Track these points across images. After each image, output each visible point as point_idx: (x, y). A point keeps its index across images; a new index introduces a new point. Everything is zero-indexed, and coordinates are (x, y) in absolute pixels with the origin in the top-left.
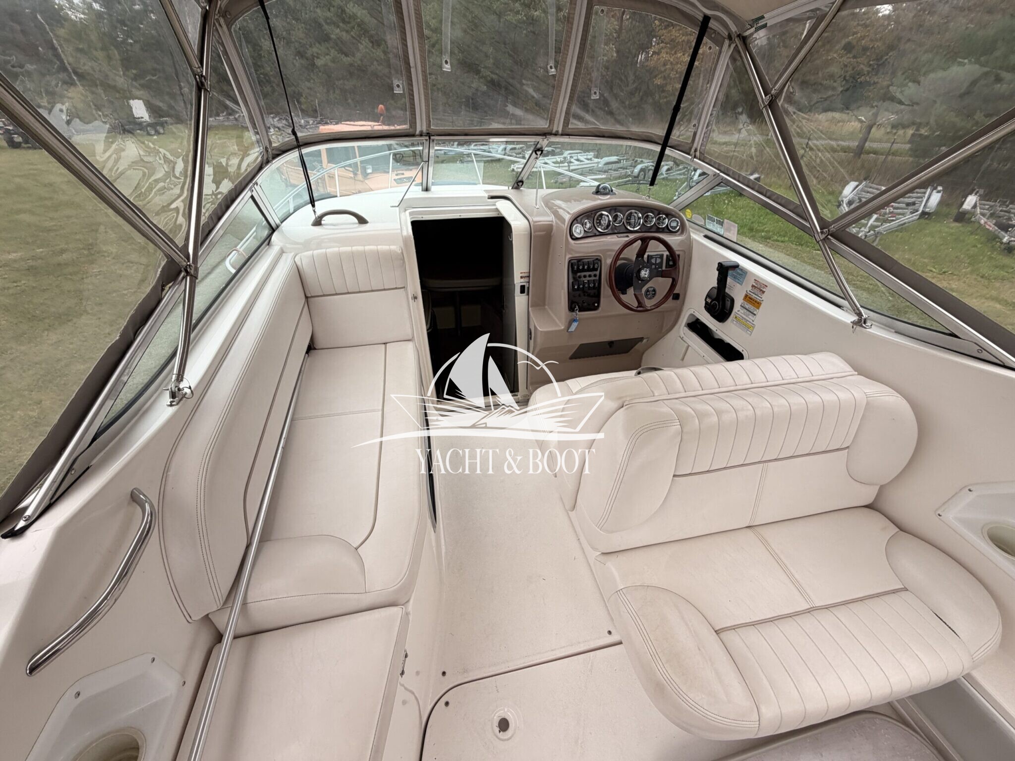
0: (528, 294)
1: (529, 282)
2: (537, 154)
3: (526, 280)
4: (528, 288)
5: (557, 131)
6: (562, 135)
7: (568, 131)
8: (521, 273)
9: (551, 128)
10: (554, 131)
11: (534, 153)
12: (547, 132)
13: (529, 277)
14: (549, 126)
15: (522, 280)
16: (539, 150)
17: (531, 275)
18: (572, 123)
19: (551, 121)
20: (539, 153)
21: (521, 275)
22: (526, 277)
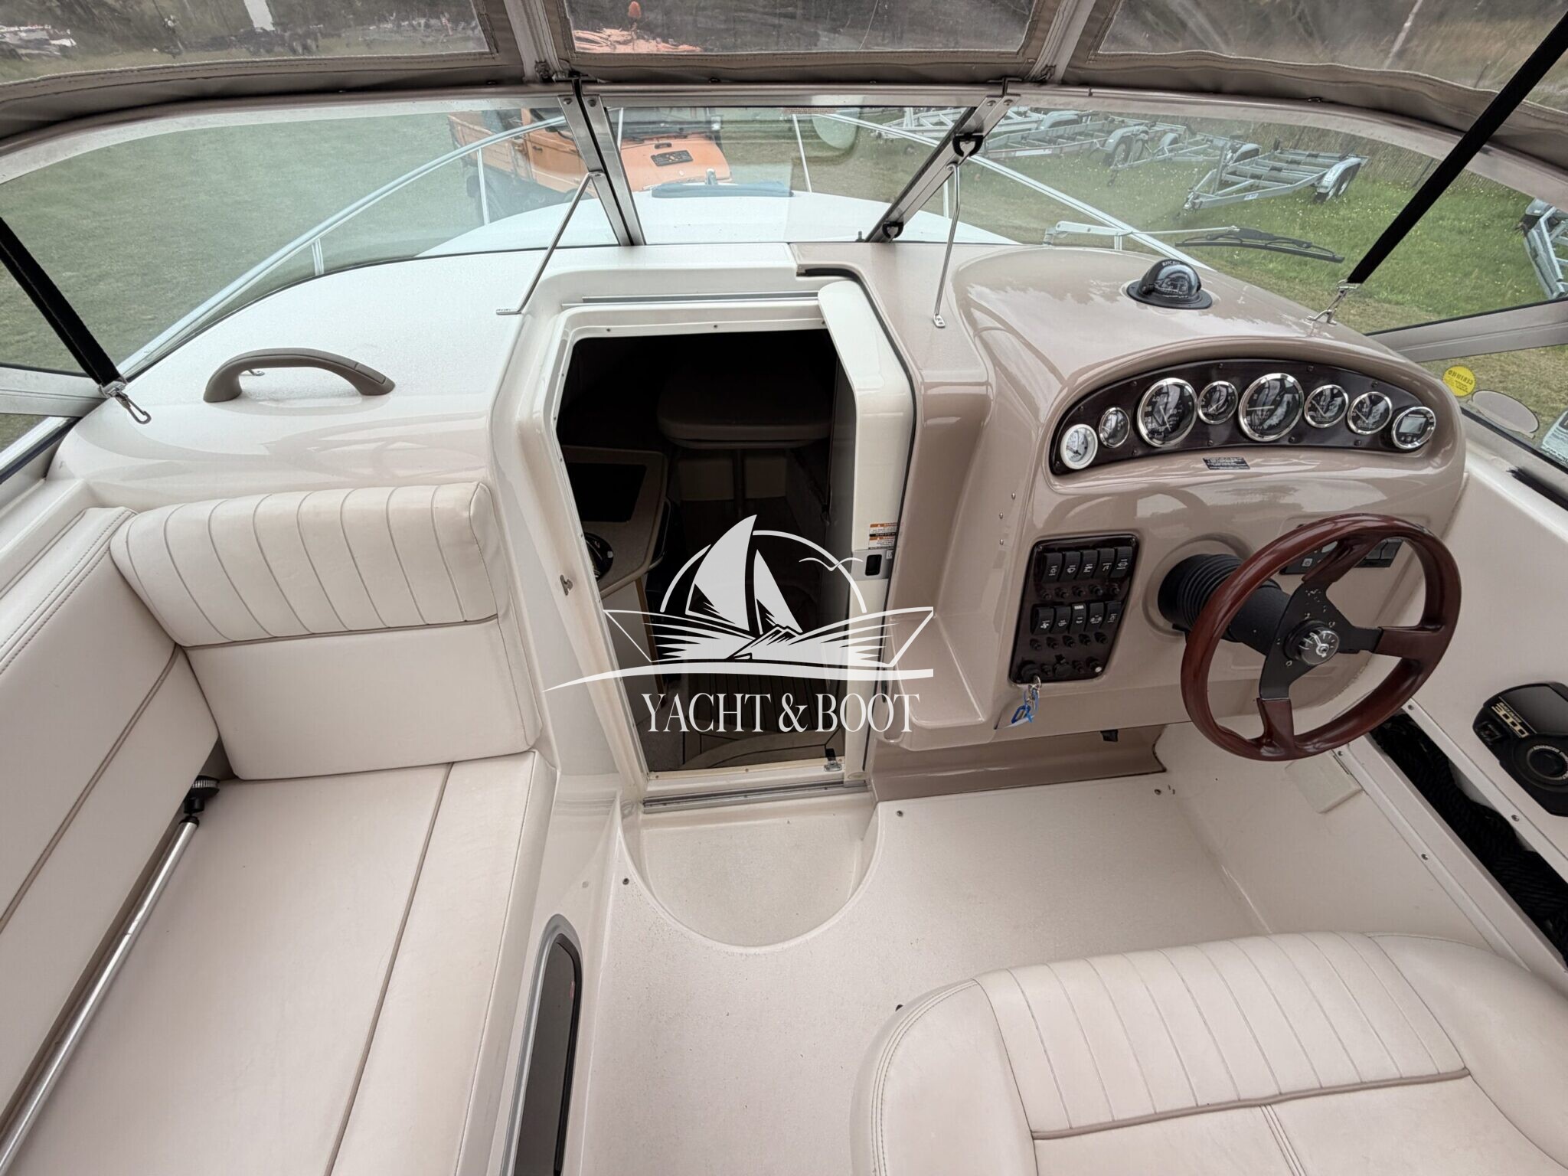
0: (888, 576)
1: (894, 548)
2: (959, 152)
3: (888, 542)
4: (891, 562)
5: (1050, 68)
6: (1064, 83)
7: (1092, 67)
8: (872, 526)
9: (1030, 52)
10: (1037, 69)
11: (950, 145)
12: (1010, 70)
13: (896, 534)
14: (1025, 46)
15: (875, 543)
16: (968, 137)
17: (902, 529)
18: (1114, 38)
19: (1036, 29)
20: (967, 147)
21: (872, 531)
22: (885, 535)
